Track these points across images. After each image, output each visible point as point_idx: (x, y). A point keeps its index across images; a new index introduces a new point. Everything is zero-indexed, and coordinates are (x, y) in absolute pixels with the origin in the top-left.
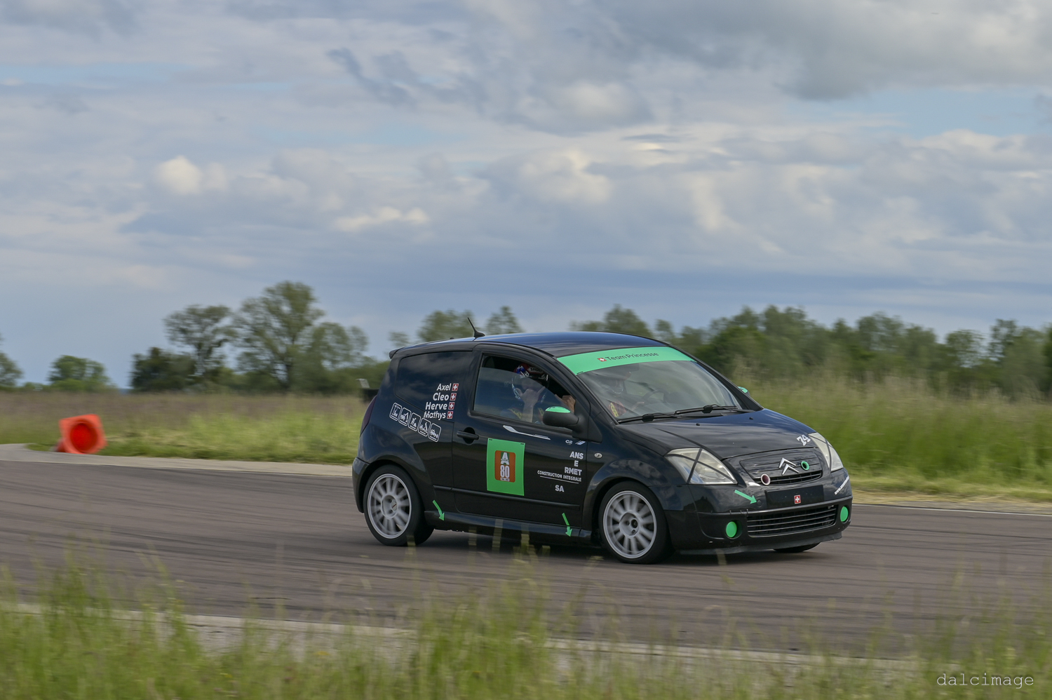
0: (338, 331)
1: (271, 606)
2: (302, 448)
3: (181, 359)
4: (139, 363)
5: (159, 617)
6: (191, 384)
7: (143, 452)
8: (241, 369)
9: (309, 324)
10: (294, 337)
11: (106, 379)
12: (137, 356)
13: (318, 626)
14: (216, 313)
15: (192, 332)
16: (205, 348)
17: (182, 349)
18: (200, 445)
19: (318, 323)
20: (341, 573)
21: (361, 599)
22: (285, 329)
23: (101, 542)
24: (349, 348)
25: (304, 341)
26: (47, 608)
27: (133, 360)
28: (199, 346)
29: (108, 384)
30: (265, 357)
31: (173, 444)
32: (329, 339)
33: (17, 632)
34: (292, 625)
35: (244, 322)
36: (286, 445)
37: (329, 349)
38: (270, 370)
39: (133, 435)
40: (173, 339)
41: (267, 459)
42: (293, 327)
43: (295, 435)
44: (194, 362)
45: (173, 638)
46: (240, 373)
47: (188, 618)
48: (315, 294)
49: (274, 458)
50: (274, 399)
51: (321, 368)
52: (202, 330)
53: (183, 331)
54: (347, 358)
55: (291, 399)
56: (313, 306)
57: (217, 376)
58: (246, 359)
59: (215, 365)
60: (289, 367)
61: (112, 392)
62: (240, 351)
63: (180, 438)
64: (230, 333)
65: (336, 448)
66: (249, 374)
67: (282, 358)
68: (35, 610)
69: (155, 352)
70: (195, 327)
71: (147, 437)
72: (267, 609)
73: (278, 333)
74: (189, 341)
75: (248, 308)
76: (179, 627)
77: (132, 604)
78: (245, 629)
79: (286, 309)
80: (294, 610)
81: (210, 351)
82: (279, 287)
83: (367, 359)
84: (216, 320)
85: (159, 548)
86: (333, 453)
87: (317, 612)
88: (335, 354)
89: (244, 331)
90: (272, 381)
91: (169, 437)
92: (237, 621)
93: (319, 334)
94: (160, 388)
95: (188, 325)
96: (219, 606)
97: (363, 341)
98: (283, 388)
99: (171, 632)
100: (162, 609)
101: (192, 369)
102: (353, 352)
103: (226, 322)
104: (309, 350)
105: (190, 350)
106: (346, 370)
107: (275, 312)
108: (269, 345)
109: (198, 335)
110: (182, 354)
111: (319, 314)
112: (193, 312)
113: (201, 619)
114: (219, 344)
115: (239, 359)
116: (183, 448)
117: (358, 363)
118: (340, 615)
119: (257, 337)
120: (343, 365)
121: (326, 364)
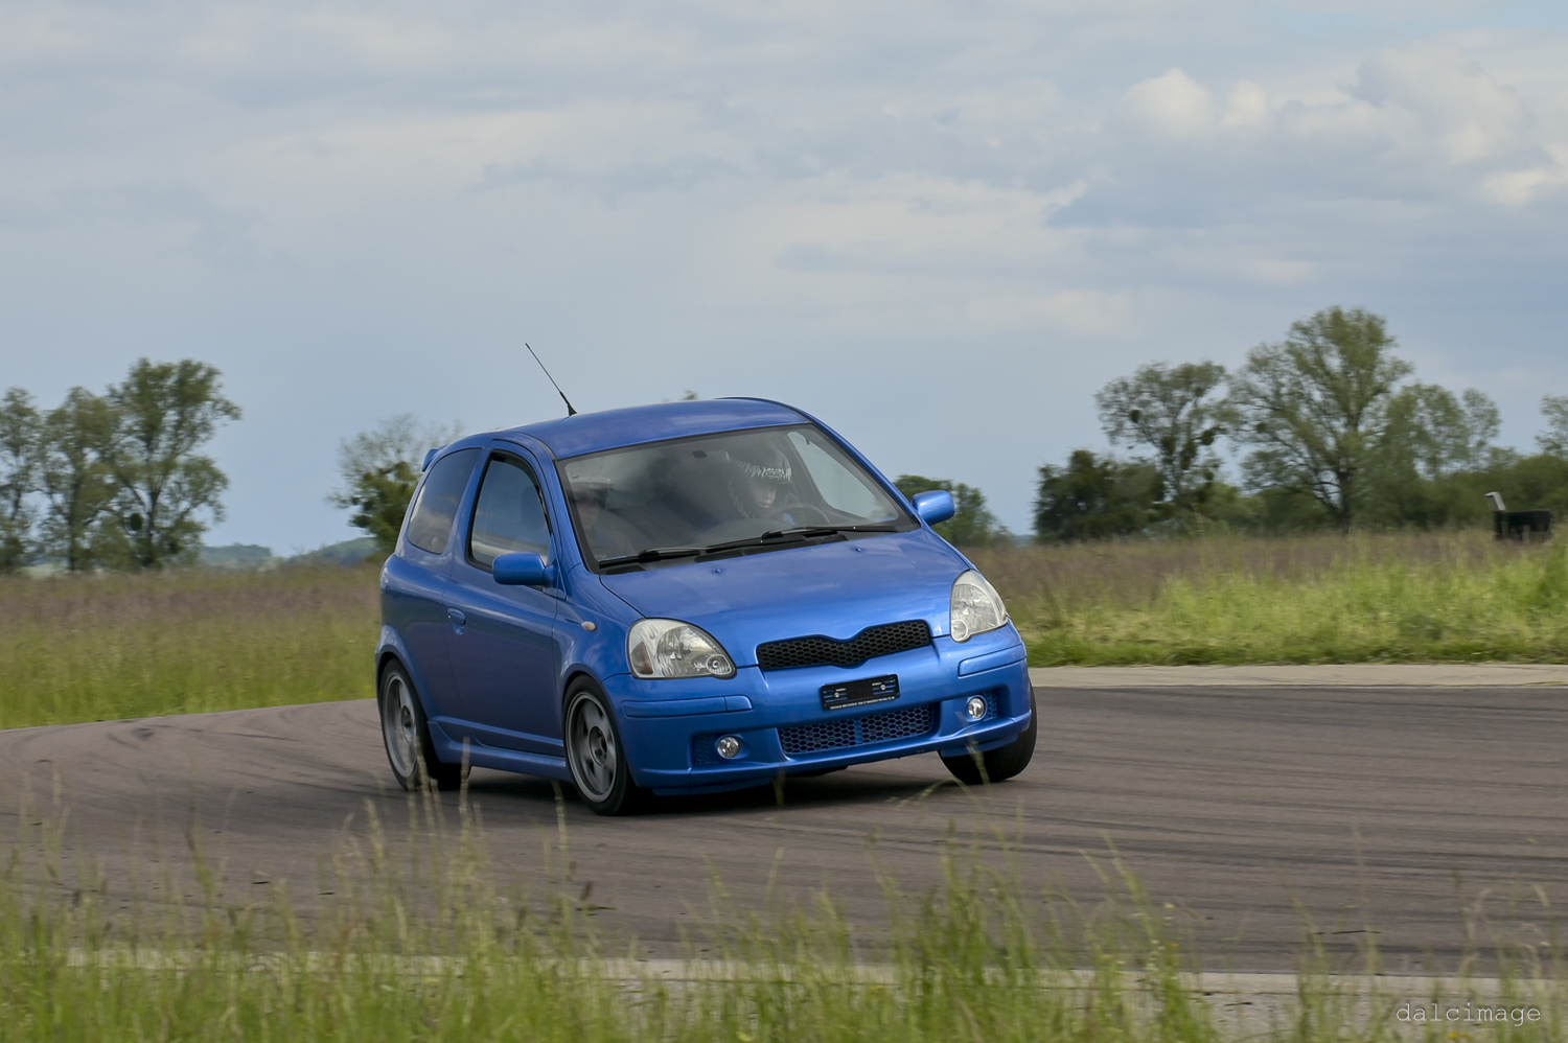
0: (1441, 402)
1: (1350, 948)
2: (1388, 634)
3: (1131, 471)
4: (1050, 483)
5: (1129, 979)
6: (1152, 519)
7: (1075, 658)
8: (1251, 484)
9: (1380, 390)
10: (1353, 421)
11: (987, 517)
12: (1045, 471)
13: (1452, 984)
14: (1196, 378)
15: (1153, 417)
16: (1179, 448)
17: (1134, 451)
18: (1187, 638)
19: (1396, 388)
20: (1480, 877)
21: (1526, 925)
22: (1332, 402)
23: (1011, 838)
24: (1465, 434)
25: (1374, 422)
26: (912, 971)
27: (1039, 478)
28: (1167, 445)
29: (994, 528)
30: (1298, 460)
31: (1133, 638)
32: (1424, 416)
33: (855, 1024)
34: (1393, 983)
35: (1252, 391)
36: (1355, 629)
37: (1423, 436)
38: (1309, 483)
39: (1056, 624)
40: (1113, 435)
41: (1325, 658)
42: (1349, 399)
43: (1371, 609)
44: (1161, 477)
45: (1161, 1019)
46: (1246, 493)
47: (1186, 980)
48: (1389, 331)
49: (1333, 657)
50: (1326, 540)
51: (1413, 475)
52: (1173, 413)
53: (1135, 416)
54: (1461, 452)
55: (1359, 540)
56: (1387, 354)
57: (1205, 499)
58: (1259, 467)
59: (1201, 481)
60: (1343, 477)
61: (1003, 541)
62: (1247, 450)
63: (1146, 626)
64: (1227, 415)
65: (1456, 632)
66: (1267, 494)
67: (1332, 461)
68: (885, 975)
69: (1081, 459)
70: (1158, 406)
71: (1080, 628)
72: (1345, 954)
73: (1321, 410)
74: (1146, 435)
75: (1259, 364)
76: (1172, 996)
77: (1076, 956)
78: (1302, 995)
79: (1334, 362)
80: (1395, 953)
81: (1190, 452)
82: (1319, 318)
83: (1495, 452)
84: (1200, 392)
85: (1124, 846)
86: (1448, 641)
87: (1447, 955)
88: (1436, 447)
89: (1254, 411)
90: (1317, 506)
91: (1124, 625)
92: (1287, 981)
93: (1402, 410)
94: (1098, 531)
95: (1145, 404)
96: (1244, 952)
97: (1491, 419)
98: (1339, 517)
99: (1153, 1008)
100: (1139, 964)
101: (1159, 491)
102: (1472, 443)
103: (1218, 393)
104: (1384, 441)
105: (1150, 452)
106: (1457, 476)
107: (1313, 368)
108: (1306, 435)
109: (1166, 422)
110: (1131, 462)
111: (1402, 369)
112: (1151, 377)
113: (1211, 979)
114: (1208, 438)
115: (1247, 465)
116: (1156, 645)
117: (1483, 461)
118: (1490, 957)
119: (1281, 421)
120: (1451, 467)
121: (1420, 467)
